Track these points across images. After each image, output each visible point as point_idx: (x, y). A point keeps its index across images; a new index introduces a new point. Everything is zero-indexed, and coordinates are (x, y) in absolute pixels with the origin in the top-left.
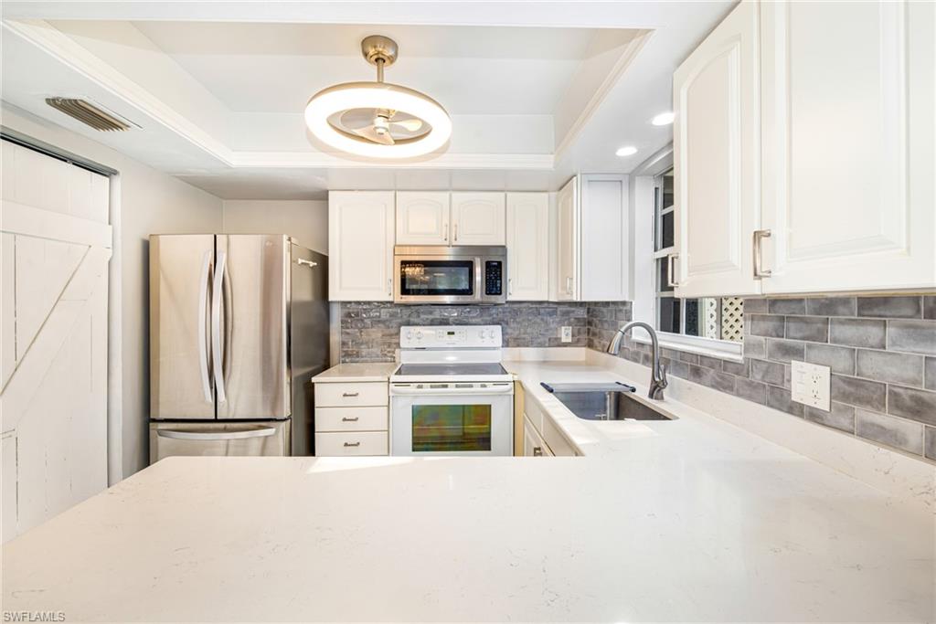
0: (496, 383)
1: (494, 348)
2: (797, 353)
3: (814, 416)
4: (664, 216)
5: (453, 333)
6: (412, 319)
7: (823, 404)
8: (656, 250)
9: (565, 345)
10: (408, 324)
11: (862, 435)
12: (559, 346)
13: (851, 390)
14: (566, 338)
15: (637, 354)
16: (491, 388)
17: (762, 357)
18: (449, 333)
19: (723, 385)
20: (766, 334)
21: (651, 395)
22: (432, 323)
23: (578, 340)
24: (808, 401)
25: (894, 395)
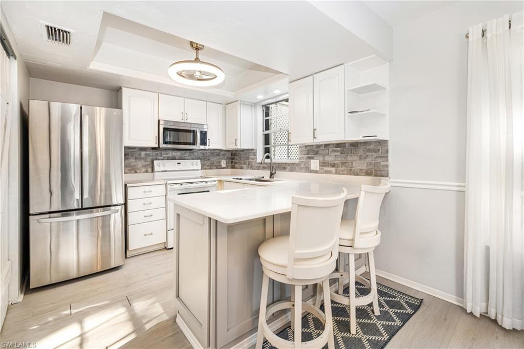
0: (211, 181)
1: (197, 170)
2: (312, 158)
3: (316, 172)
4: (266, 120)
5: (180, 163)
6: (158, 157)
7: (318, 169)
8: (263, 131)
9: (223, 168)
10: (157, 159)
11: (325, 173)
12: (221, 168)
13: (323, 164)
14: (224, 165)
15: (259, 167)
16: (209, 183)
17: (304, 160)
18: (178, 163)
19: (292, 170)
20: (305, 155)
21: (270, 177)
22: (168, 159)
23: (228, 166)
24: (315, 169)
25: (330, 164)
